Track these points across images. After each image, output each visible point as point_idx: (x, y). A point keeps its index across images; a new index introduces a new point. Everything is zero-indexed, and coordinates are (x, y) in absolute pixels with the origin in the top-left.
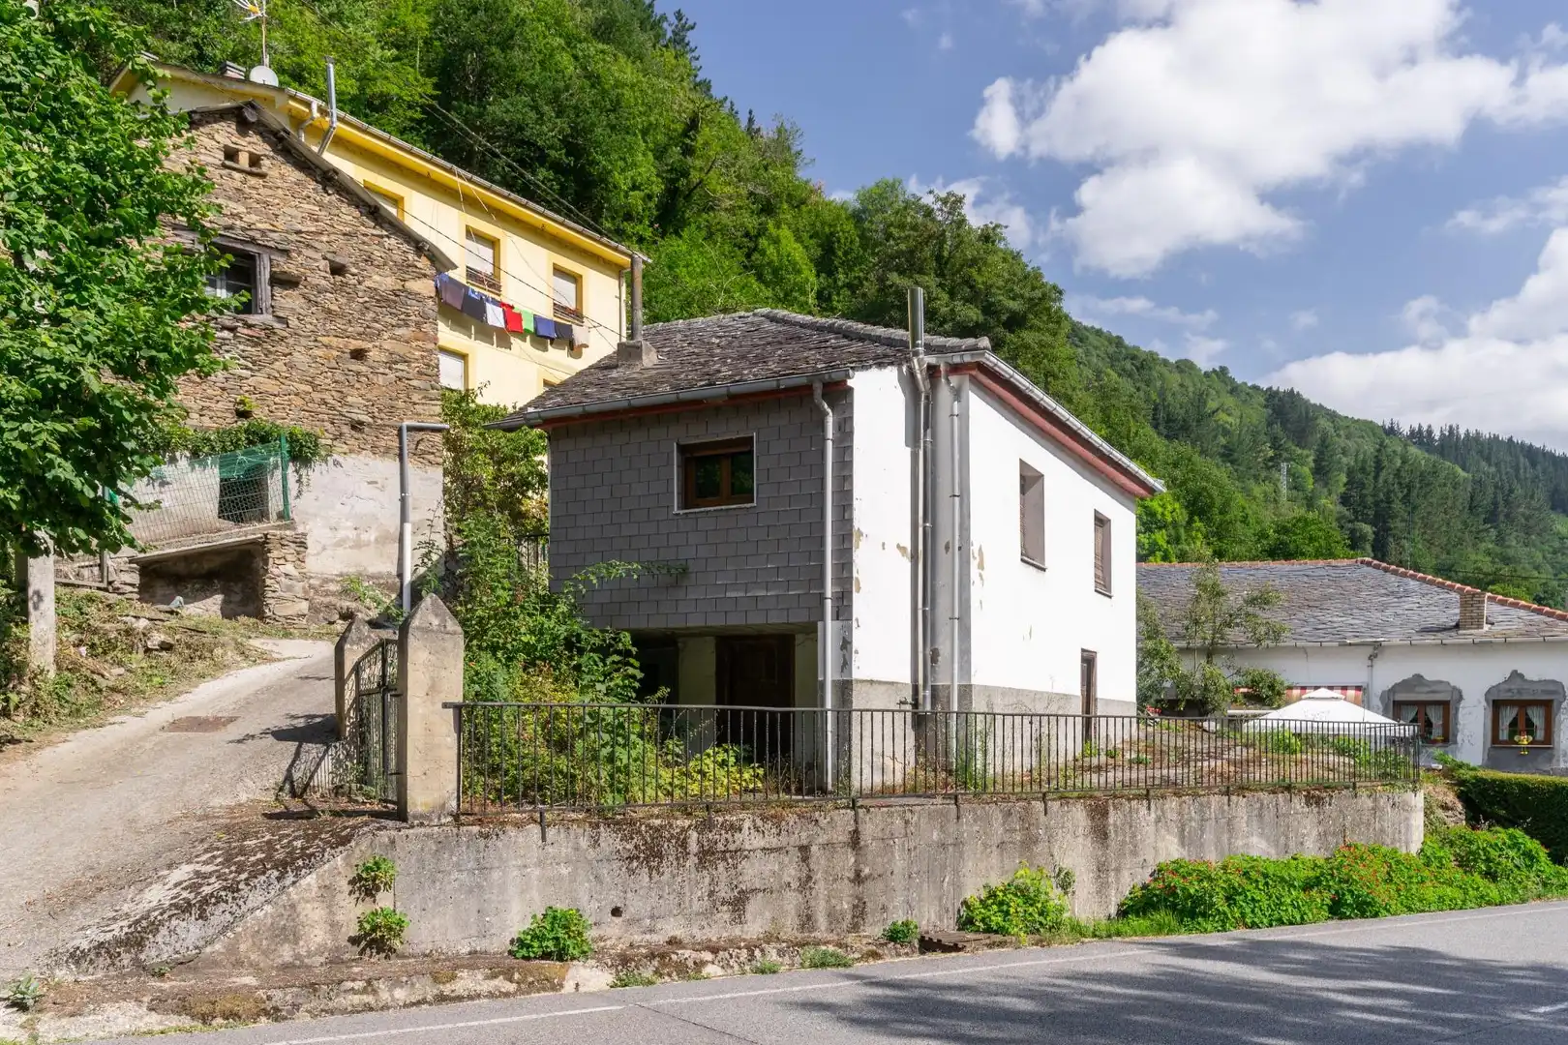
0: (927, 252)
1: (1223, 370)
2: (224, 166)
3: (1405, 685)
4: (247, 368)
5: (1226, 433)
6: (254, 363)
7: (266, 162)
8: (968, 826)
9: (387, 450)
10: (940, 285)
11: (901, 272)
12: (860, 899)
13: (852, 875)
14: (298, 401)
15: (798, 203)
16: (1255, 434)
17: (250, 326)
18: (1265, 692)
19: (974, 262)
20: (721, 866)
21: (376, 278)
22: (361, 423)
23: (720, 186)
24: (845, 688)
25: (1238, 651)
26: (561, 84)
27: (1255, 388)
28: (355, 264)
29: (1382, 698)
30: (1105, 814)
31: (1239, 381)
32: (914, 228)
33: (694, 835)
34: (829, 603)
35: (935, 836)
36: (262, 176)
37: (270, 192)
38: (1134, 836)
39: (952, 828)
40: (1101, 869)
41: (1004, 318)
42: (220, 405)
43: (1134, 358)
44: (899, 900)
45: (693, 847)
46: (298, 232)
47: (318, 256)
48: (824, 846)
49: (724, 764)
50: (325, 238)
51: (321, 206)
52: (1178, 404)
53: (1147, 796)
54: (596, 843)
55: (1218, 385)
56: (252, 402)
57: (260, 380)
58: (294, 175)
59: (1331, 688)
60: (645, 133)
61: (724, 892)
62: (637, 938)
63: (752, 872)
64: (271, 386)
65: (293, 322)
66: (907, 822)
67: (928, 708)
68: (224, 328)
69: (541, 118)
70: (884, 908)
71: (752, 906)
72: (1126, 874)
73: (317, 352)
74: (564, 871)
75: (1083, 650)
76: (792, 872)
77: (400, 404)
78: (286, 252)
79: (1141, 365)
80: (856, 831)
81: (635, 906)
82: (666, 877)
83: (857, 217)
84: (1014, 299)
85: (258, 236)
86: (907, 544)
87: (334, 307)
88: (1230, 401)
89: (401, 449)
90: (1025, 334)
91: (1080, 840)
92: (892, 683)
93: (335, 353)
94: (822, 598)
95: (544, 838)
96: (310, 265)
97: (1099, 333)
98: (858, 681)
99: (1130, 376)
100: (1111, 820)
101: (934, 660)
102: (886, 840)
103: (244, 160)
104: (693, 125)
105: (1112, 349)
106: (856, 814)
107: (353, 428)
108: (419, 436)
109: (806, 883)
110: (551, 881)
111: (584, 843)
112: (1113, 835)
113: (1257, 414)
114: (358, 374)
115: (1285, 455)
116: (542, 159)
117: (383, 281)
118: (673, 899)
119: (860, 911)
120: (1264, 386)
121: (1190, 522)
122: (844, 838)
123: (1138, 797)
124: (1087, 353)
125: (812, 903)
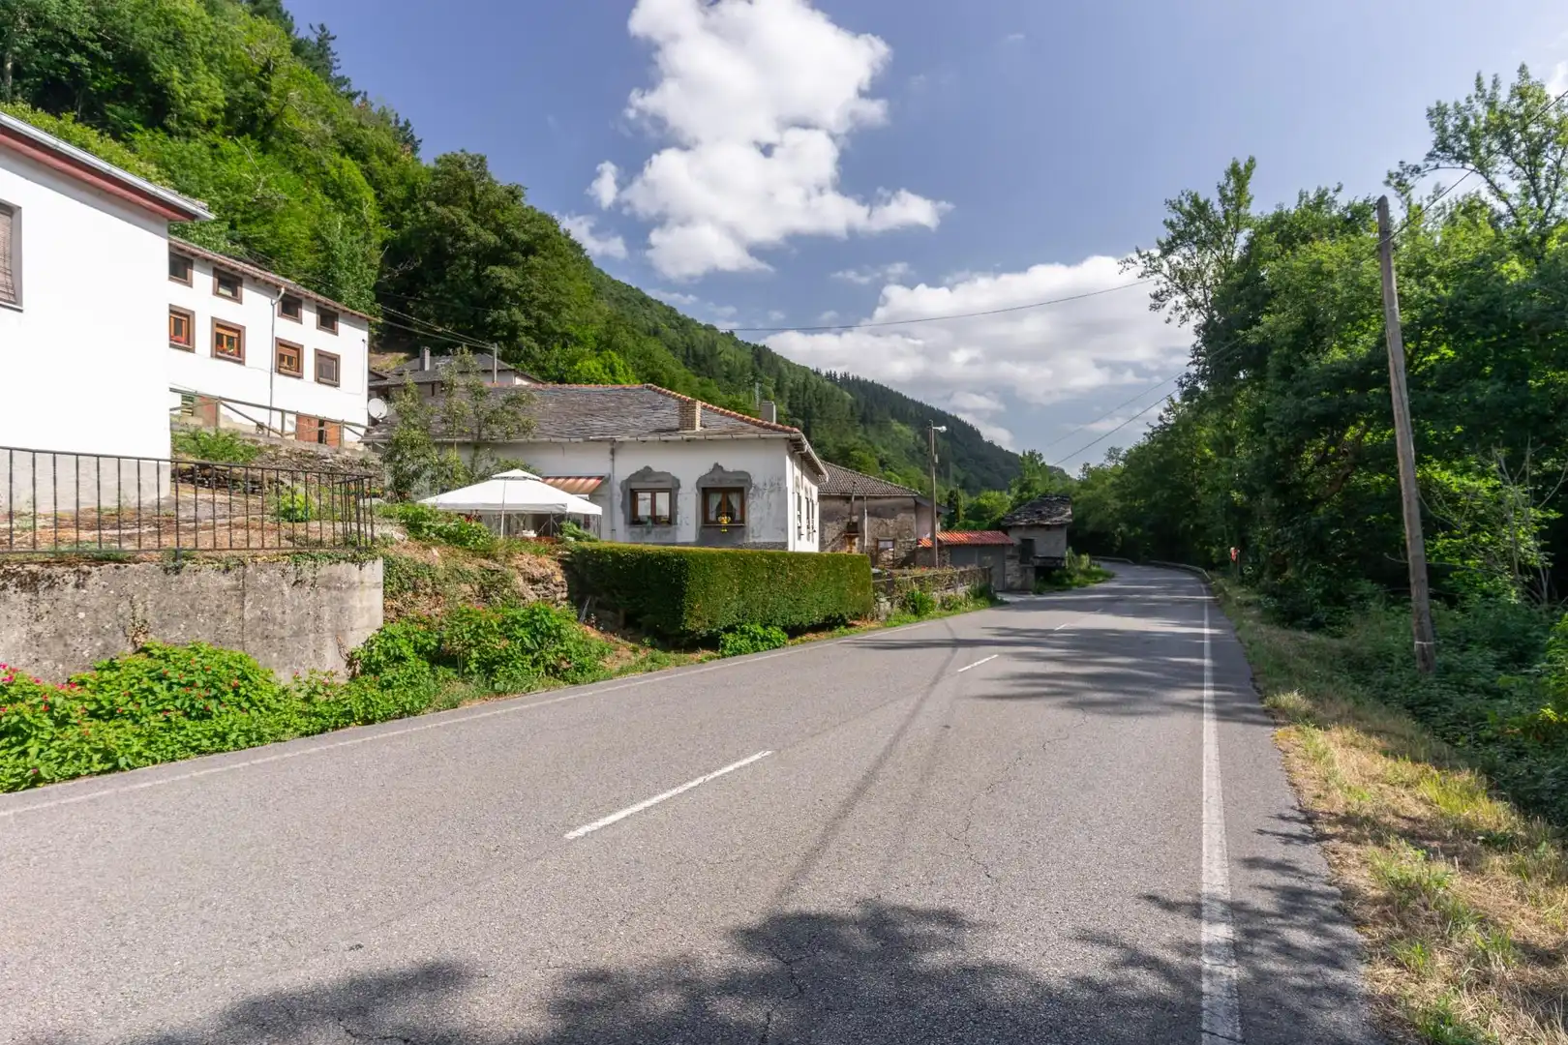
1: (732, 332)
5: (727, 364)
16: (743, 367)
27: (748, 344)
31: (739, 339)
43: (678, 318)
52: (701, 349)
55: (727, 340)
79: (683, 324)
88: (731, 348)
97: (660, 303)
99: (675, 328)
105: (667, 313)
113: (747, 357)
115: (759, 379)
120: (752, 343)
124: (652, 313)
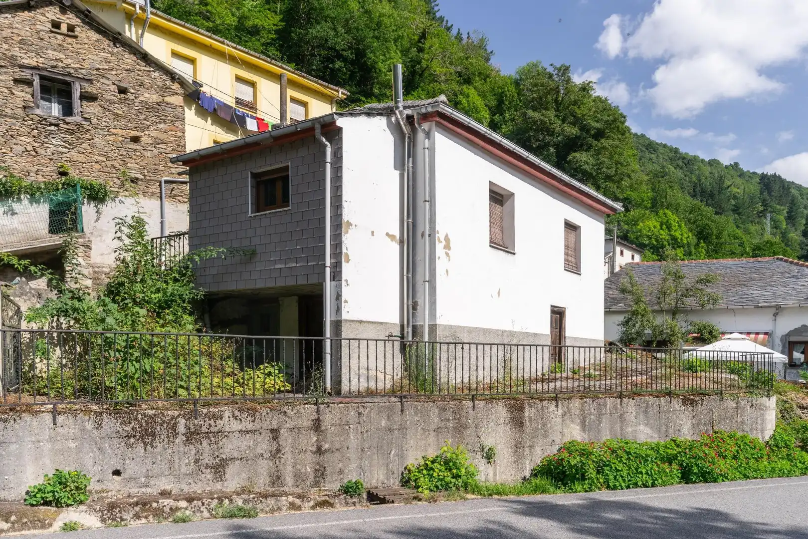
0: (549, 98)
1: (736, 164)
2: (52, 32)
3: (796, 331)
4: (66, 147)
5: (735, 197)
6: (70, 144)
7: (78, 29)
8: (411, 416)
9: (153, 194)
10: (557, 116)
11: (534, 109)
12: (321, 466)
13: (314, 449)
14: (97, 166)
15: (485, 77)
16: (752, 198)
17: (68, 123)
18: (706, 336)
19: (575, 103)
20: (205, 443)
21: (146, 95)
22: (137, 179)
23: (437, 68)
24: (337, 325)
25: (692, 311)
26: (348, 16)
27: (754, 173)
28: (134, 88)
29: (781, 340)
30: (522, 409)
31: (745, 170)
32: (542, 85)
33: (182, 421)
34: (328, 270)
35: (383, 423)
36: (76, 37)
37: (79, 46)
38: (545, 424)
39: (397, 418)
40: (518, 446)
41: (592, 132)
42: (48, 169)
43: (684, 158)
44: (354, 465)
45: (181, 429)
46: (98, 69)
47: (109, 83)
48: (291, 430)
49: (269, 374)
50: (114, 73)
51: (112, 54)
52: (707, 184)
53: (556, 399)
54: (99, 426)
55: (733, 172)
56: (68, 166)
57: (73, 153)
58: (94, 36)
59: (741, 333)
60: (396, 41)
61: (207, 459)
62: (134, 490)
63: (230, 447)
64: (81, 158)
65: (94, 121)
66: (360, 414)
67: (410, 339)
68: (51, 125)
69: (337, 34)
70: (341, 472)
71: (231, 470)
72: (538, 450)
73: (109, 138)
74: (72, 445)
75: (552, 306)
76: (264, 445)
77: (161, 168)
78: (90, 81)
79: (687, 163)
80: (318, 420)
81: (131, 468)
82: (158, 450)
83: (517, 83)
84: (597, 122)
85: (72, 71)
86: (397, 234)
87: (120, 112)
88: (738, 181)
89: (161, 193)
90: (603, 141)
91: (502, 427)
92: (382, 323)
93: (121, 139)
94: (324, 266)
95: (55, 423)
96: (106, 88)
97: (665, 146)
98: (346, 321)
99: (681, 168)
100: (526, 414)
101: (414, 308)
102: (343, 427)
103: (64, 28)
104: (423, 36)
105: (672, 155)
106: (318, 408)
107: (132, 181)
108: (172, 186)
109: (276, 454)
110: (61, 452)
111: (89, 426)
112: (528, 423)
113: (754, 188)
114: (135, 150)
115: (770, 209)
116: (339, 56)
117: (151, 97)
118: (164, 466)
119: (320, 473)
120: (759, 172)
121: (698, 244)
122: (309, 424)
123: (551, 399)
124: (657, 157)
125: (281, 467)
